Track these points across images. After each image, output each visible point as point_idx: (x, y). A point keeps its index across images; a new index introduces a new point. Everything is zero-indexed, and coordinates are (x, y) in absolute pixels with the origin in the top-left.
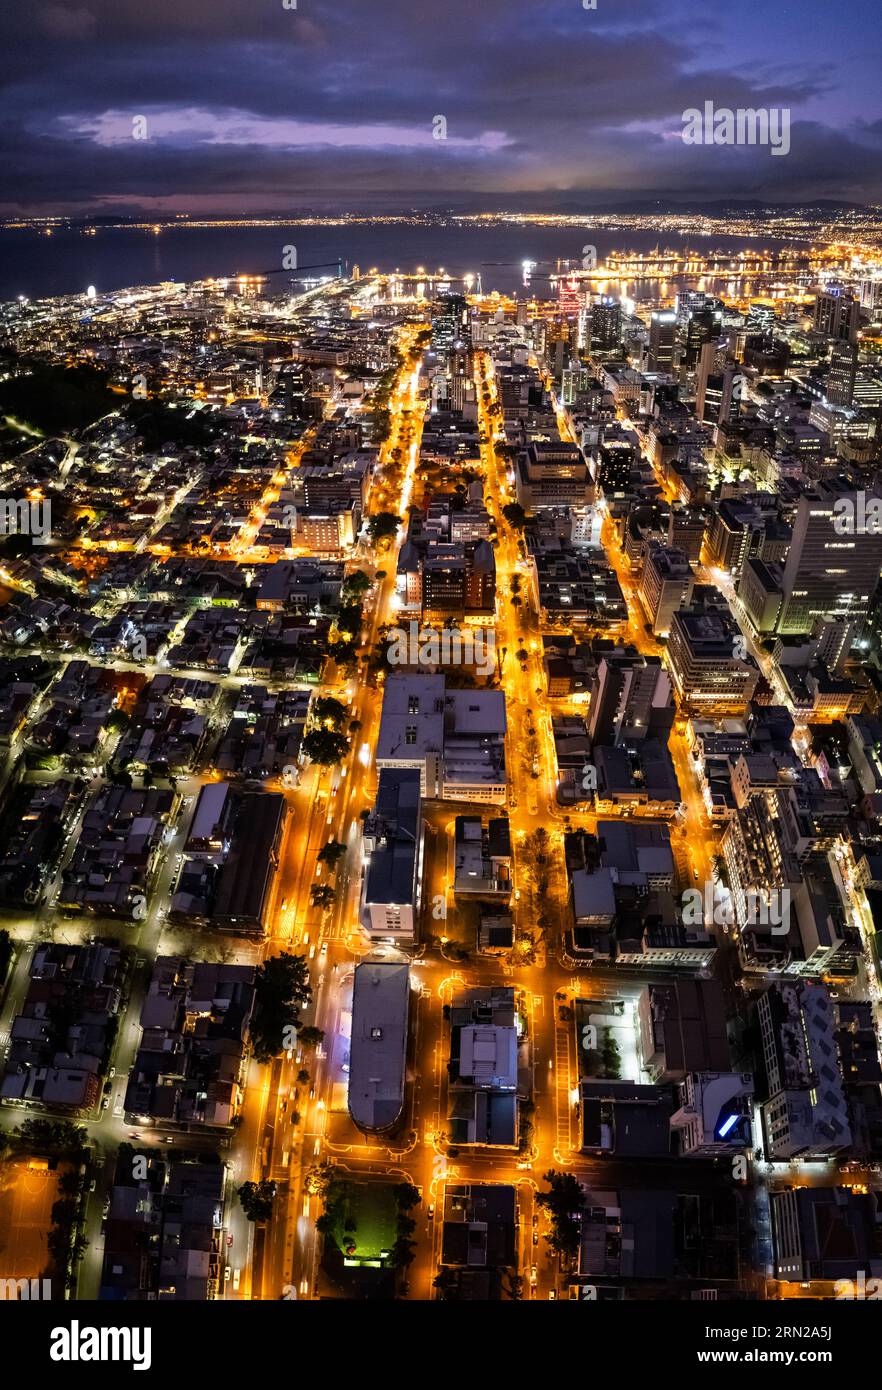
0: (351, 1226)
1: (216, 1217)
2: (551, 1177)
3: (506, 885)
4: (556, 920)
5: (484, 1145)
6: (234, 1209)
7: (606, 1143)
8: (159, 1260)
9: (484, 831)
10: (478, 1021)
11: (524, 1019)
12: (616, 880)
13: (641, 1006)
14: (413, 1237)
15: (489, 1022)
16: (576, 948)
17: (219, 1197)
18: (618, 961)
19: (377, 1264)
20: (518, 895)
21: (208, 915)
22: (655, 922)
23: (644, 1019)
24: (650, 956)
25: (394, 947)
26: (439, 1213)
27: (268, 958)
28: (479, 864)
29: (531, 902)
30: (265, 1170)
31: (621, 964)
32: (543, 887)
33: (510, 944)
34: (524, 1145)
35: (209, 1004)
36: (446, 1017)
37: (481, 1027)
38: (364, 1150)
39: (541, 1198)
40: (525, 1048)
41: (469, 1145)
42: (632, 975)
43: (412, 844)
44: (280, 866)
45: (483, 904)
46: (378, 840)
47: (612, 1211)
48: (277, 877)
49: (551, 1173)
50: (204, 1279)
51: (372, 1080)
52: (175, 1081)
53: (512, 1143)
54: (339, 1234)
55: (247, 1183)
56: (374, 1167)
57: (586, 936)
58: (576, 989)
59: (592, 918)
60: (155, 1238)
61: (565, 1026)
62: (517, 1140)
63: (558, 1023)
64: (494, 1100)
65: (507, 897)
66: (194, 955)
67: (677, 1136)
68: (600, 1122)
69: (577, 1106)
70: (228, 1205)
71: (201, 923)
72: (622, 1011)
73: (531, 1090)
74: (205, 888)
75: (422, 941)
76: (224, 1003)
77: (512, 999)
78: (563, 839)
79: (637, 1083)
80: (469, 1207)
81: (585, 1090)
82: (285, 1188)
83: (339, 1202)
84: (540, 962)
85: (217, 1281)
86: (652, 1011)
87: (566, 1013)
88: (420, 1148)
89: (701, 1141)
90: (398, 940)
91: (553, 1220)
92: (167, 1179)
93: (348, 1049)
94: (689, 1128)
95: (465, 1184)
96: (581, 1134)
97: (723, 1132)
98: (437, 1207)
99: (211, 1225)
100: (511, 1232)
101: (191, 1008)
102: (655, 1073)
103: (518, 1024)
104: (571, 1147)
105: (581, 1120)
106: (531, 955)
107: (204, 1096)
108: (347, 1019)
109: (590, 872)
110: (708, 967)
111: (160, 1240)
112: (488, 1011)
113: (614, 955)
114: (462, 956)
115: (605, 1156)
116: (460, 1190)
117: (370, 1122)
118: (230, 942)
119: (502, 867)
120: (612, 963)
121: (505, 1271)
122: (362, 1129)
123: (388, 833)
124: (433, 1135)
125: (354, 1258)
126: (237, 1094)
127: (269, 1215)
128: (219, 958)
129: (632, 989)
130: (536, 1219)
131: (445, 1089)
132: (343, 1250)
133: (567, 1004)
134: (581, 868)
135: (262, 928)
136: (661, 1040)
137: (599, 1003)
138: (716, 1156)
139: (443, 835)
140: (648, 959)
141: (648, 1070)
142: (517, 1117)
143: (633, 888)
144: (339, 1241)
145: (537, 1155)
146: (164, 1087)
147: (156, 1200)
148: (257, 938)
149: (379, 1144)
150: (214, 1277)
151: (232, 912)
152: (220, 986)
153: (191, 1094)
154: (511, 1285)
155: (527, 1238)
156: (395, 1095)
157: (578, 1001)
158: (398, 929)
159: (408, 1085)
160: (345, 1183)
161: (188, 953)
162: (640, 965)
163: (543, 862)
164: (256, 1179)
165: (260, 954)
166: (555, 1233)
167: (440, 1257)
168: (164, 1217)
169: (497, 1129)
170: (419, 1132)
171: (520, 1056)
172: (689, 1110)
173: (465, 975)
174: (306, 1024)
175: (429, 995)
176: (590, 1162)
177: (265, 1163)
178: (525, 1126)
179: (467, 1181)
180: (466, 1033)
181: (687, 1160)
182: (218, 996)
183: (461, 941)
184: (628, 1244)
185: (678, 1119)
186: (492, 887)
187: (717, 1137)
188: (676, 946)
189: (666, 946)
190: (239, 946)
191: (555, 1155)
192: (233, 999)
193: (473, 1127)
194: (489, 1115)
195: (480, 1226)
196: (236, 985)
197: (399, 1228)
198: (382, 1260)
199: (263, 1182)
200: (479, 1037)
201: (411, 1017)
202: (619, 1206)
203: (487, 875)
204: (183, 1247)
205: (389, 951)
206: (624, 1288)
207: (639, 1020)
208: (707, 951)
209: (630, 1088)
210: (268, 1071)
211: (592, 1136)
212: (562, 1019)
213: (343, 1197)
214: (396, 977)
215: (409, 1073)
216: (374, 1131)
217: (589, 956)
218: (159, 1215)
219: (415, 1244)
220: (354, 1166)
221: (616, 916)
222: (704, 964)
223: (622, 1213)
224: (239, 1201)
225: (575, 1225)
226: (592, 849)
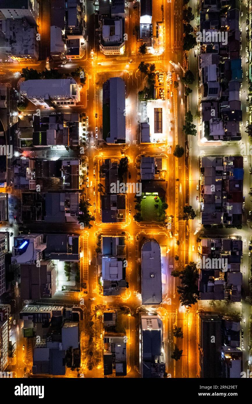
0: (156, 206)
1: (203, 206)
2: (90, 226)
3: (106, 341)
4: (87, 325)
5: (113, 236)
6: (197, 210)
7: (71, 239)
8: (222, 190)
9: (115, 368)
10: (116, 282)
11: (100, 284)
12: (60, 344)
13: (55, 289)
14: (135, 204)
15: (112, 282)
16: (79, 313)
17: (203, 213)
18: (62, 307)
19: (147, 193)
20: (101, 336)
21: (223, 321)
22: (46, 325)
23: (54, 285)
24: (49, 309)
25: (148, 311)
26: (127, 212)
27: (196, 304)
28: (117, 351)
29: (96, 333)
30: (187, 224)
31: (61, 306)
32: (91, 340)
33: (105, 314)
34: (99, 237)
35: (216, 283)
36: (127, 283)
37: (115, 280)
38: (153, 233)
39: (93, 219)
40: (99, 272)
41: (118, 236)
42: (58, 302)
43: (145, 360)
44: (198, 347)
45: (115, 331)
46: (158, 361)
47: (68, 215)
48: (198, 341)
49: (90, 228)
50: (206, 185)
51: (153, 258)
52: (224, 253)
53: (103, 238)
54: (160, 203)
55: (193, 219)
56: (150, 227)
57: (75, 318)
58: (80, 296)
59: (72, 326)
60: (224, 197)
61: (85, 281)
62: (102, 239)
63: (87, 282)
64: (110, 253)
65: (105, 335)
66: (226, 303)
67: (44, 241)
68: (73, 246)
69: (80, 251)
70: (199, 211)
71: (225, 317)
72: (63, 287)
73: (97, 257)
74: (228, 334)
75: (138, 314)
76: (210, 284)
77: (104, 291)
78: (81, 365)
79: (58, 260)
80: (117, 215)
81: (77, 257)
82: (180, 218)
83: (161, 214)
84: (93, 307)
85: (201, 185)
86: (51, 288)
87: (84, 286)
88: (135, 235)
89: (35, 239)
90: (147, 314)
91: (89, 212)
92: (222, 218)
93: (162, 269)
94: (39, 244)
95: (119, 223)
96: (79, 242)
97: (26, 243)
98: (128, 214)
99: (204, 203)
100: (103, 207)
101: (223, 281)
102: (51, 264)
103: (102, 281)
104: (83, 237)
105: (79, 246)
106: (97, 309)
107: (212, 249)
108: (164, 281)
109: (71, 347)
110: (26, 305)
111: (222, 197)
112: (113, 286)
113: (64, 310)
114: (122, 308)
115: (71, 234)
116: (121, 221)
117: (152, 243)
118: (212, 310)
119: (107, 350)
120: (65, 306)
121: (104, 194)
122: (155, 241)
123: (154, 365)
124: (130, 240)
125: (155, 195)
126: (200, 250)
127: (184, 208)
128: (215, 302)
129: (58, 296)
130: (95, 211)
131: (127, 256)
132: (158, 198)
133: (84, 290)
134: (74, 350)
135: (200, 317)
136: (48, 276)
137: (71, 290)
138: (29, 234)
139: (132, 366)
140: (50, 308)
141: (54, 265)
142: (102, 247)
143: (53, 341)
144: (160, 201)
145: (95, 234)
146: (228, 250)
147: (225, 210)
148: (201, 312)
149: (148, 235)
150: (202, 186)
151: (214, 323)
152: (213, 291)
153: (217, 249)
154: (102, 189)
155: (98, 205)
156: (144, 253)
157: (79, 291)
158: (147, 319)
159: (140, 257)
160: (159, 221)
161: (228, 304)
162: (54, 306)
163: (90, 353)
164: (190, 221)
165: (199, 305)
166: (88, 207)
167: (126, 197)
168: (222, 205)
169: (109, 242)
170: (135, 240)
171: (101, 269)
172: (39, 251)
173: (121, 301)
174: (178, 278)
175: (134, 292)
176: (76, 232)
177: (187, 226)
178: (99, 244)
179: (118, 224)
180: (120, 277)
181: (40, 233)
182: (213, 287)
183: (123, 315)
184: (62, 204)
185: (43, 247)
186: (111, 339)
187: (28, 241)
188: (38, 314)
189: (42, 314)
190: (208, 308)
191: (88, 234)
192: (207, 286)
193: (117, 243)
194: (112, 247)
195: (113, 209)
196: (206, 292)
197: (140, 206)
198: (145, 195)
199: (187, 220)
200: (116, 276)
201: (140, 283)
202: (66, 217)
203: (114, 345)
204: (214, 195)
205: (150, 309)
206: (63, 189)
207: (56, 284)
208: (25, 312)
209: (61, 258)
210: (190, 260)
211: (75, 241)
212: (85, 284)
213: (160, 216)
214: (146, 299)
215: (140, 261)
216: (151, 240)
217: (74, 309)
218: (223, 205)
219: (135, 201)
220: (156, 227)
221: (62, 327)
222: (27, 306)
223: (64, 214)
224: (195, 213)
225: (81, 210)
226: (69, 359)
